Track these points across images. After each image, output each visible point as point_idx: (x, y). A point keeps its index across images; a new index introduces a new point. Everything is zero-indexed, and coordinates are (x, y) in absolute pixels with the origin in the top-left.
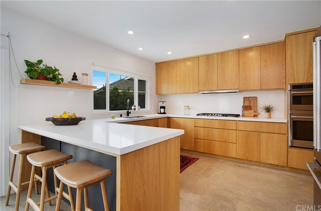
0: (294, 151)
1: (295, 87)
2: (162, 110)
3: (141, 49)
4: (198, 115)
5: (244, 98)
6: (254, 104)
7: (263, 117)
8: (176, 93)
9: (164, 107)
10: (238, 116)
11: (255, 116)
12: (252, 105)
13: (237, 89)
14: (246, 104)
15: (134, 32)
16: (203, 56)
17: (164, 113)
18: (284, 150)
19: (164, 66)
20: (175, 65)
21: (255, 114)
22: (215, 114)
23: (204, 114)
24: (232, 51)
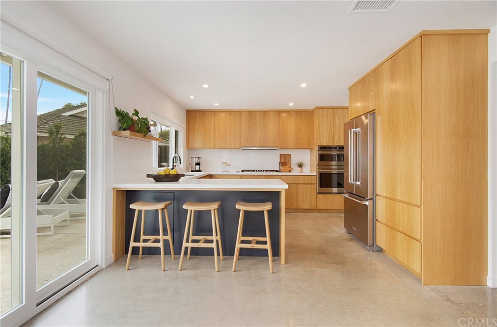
0: (320, 196)
1: (322, 148)
2: (197, 167)
3: (192, 97)
4: (243, 171)
5: (281, 155)
6: (288, 161)
7: (296, 171)
8: (215, 148)
9: (198, 164)
10: (277, 171)
11: (290, 171)
12: (287, 162)
13: (277, 147)
14: (282, 161)
15: (209, 86)
16: (246, 111)
17: (199, 171)
18: (314, 196)
19: (198, 115)
20: (213, 116)
21: (290, 169)
22: (259, 170)
23: (248, 171)
24: (274, 111)
